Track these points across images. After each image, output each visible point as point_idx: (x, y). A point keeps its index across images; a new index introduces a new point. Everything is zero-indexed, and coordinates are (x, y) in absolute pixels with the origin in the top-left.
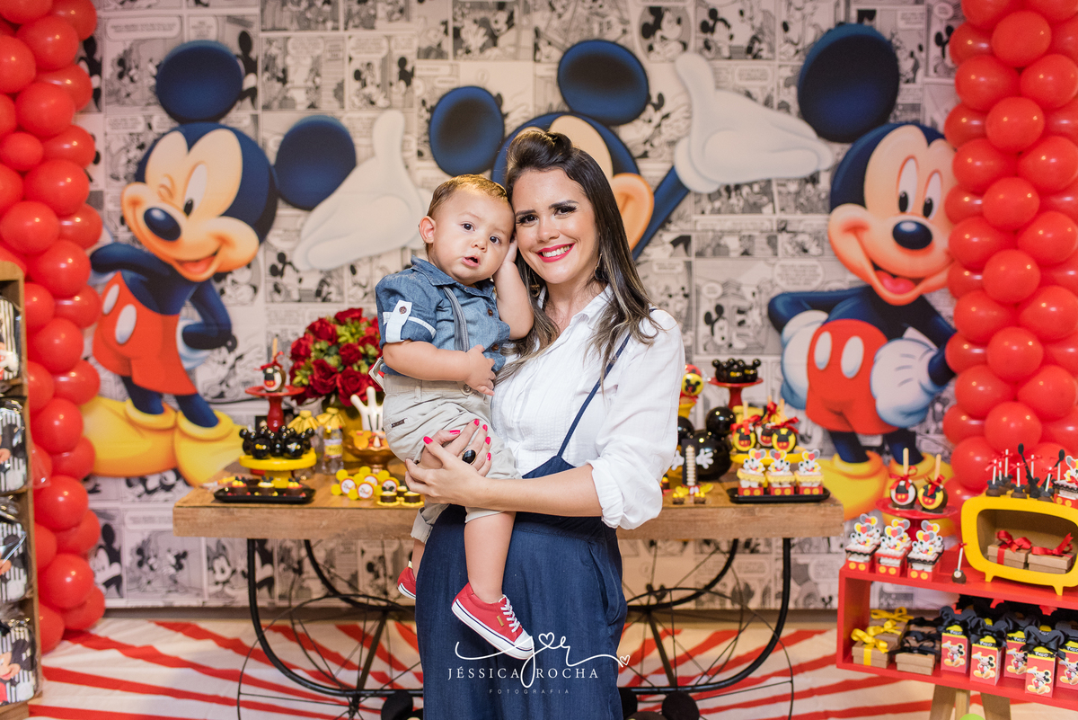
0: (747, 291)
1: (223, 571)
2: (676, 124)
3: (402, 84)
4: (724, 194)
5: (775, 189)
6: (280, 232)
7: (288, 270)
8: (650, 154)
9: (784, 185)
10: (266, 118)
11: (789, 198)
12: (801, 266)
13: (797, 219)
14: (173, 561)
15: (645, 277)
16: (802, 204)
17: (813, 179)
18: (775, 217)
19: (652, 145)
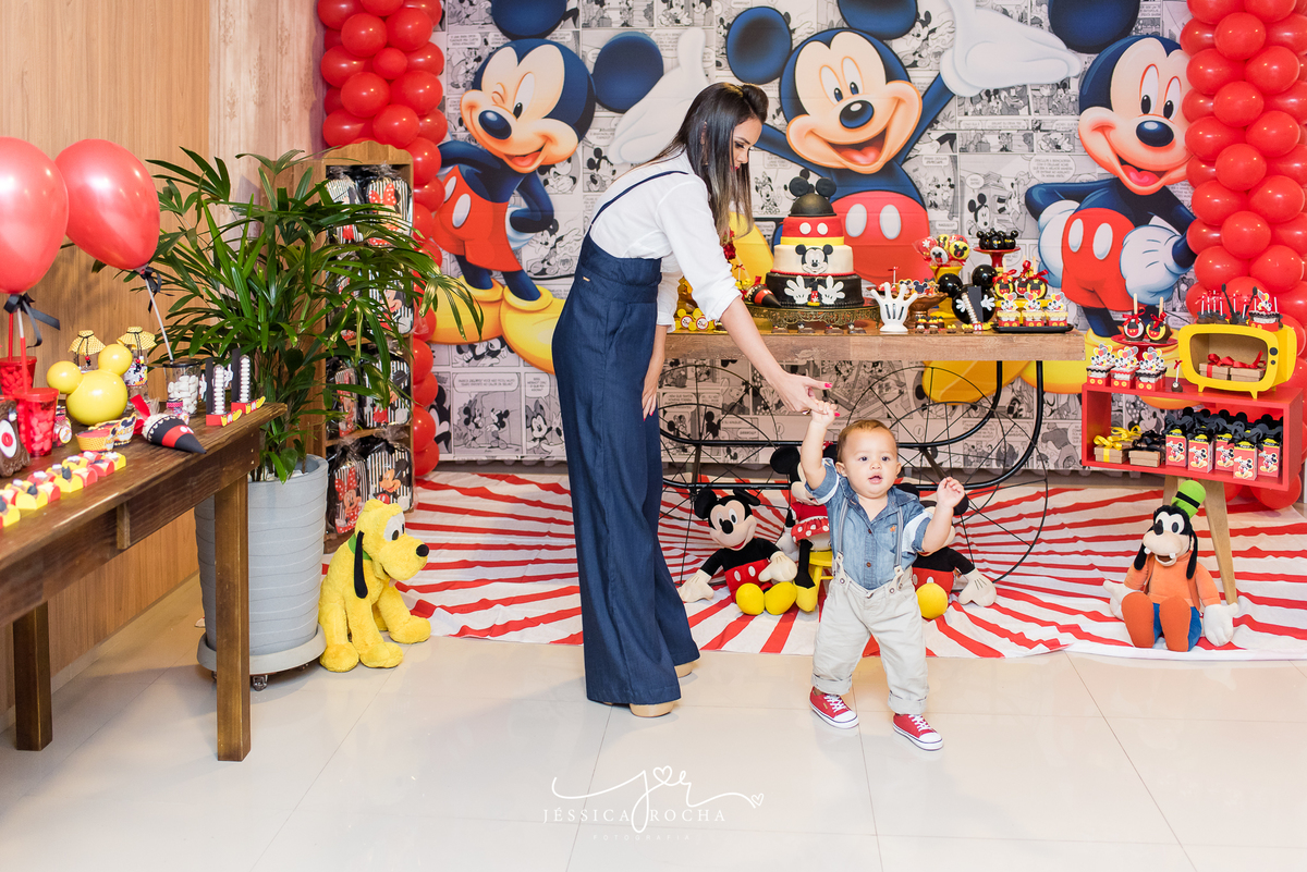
0: (1006, 183)
1: (540, 430)
2: (942, 35)
3: (703, 4)
4: (985, 97)
5: (1030, 93)
6: (598, 131)
7: (603, 161)
8: (919, 64)
9: (1039, 90)
10: (585, 34)
11: (1043, 100)
12: (1054, 161)
13: (1049, 120)
14: (496, 420)
15: (915, 170)
16: (1054, 106)
17: (1064, 85)
18: (1030, 118)
19: (920, 56)
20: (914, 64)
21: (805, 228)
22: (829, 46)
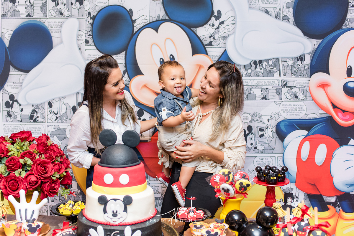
0: (265, 119)
2: (227, 27)
3: (78, 3)
4: (253, 65)
5: (281, 63)
6: (11, 84)
7: (15, 103)
8: (213, 43)
9: (286, 61)
10: (4, 21)
11: (288, 68)
12: (294, 105)
13: (292, 80)
16: (295, 72)
17: (301, 58)
18: (280, 79)
19: (214, 38)
20: (210, 44)
21: (108, 178)
22: (157, 30)
